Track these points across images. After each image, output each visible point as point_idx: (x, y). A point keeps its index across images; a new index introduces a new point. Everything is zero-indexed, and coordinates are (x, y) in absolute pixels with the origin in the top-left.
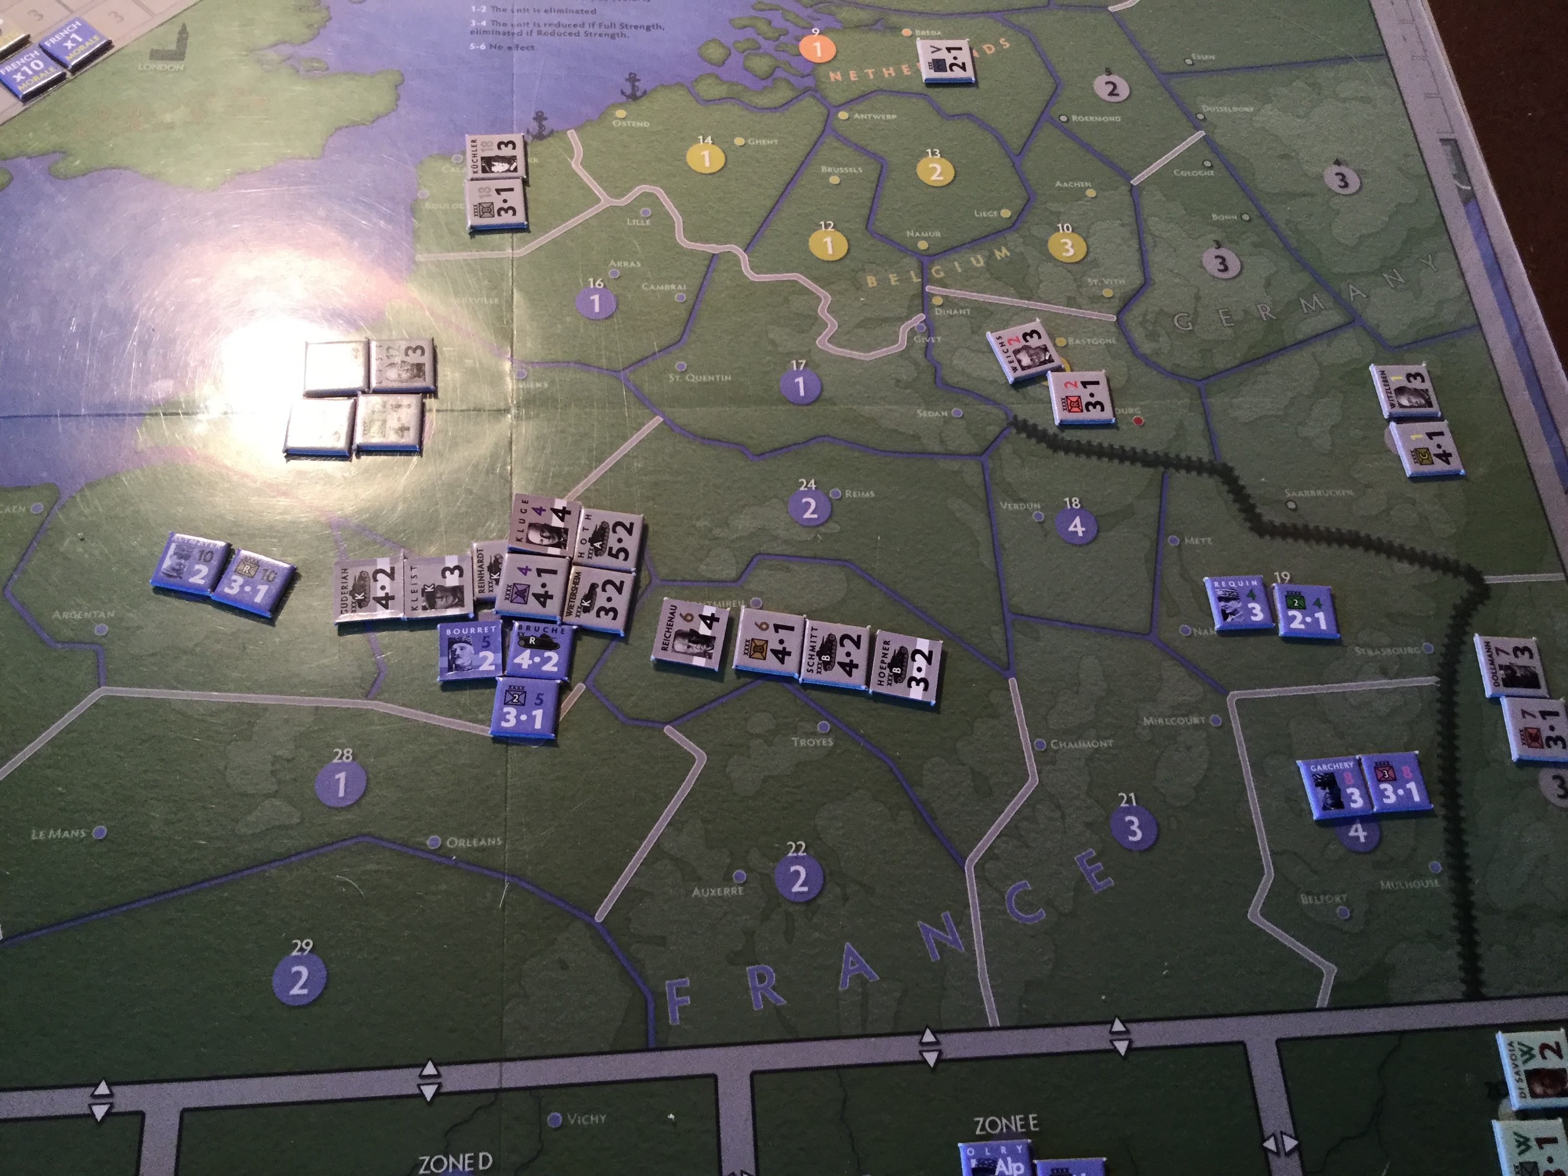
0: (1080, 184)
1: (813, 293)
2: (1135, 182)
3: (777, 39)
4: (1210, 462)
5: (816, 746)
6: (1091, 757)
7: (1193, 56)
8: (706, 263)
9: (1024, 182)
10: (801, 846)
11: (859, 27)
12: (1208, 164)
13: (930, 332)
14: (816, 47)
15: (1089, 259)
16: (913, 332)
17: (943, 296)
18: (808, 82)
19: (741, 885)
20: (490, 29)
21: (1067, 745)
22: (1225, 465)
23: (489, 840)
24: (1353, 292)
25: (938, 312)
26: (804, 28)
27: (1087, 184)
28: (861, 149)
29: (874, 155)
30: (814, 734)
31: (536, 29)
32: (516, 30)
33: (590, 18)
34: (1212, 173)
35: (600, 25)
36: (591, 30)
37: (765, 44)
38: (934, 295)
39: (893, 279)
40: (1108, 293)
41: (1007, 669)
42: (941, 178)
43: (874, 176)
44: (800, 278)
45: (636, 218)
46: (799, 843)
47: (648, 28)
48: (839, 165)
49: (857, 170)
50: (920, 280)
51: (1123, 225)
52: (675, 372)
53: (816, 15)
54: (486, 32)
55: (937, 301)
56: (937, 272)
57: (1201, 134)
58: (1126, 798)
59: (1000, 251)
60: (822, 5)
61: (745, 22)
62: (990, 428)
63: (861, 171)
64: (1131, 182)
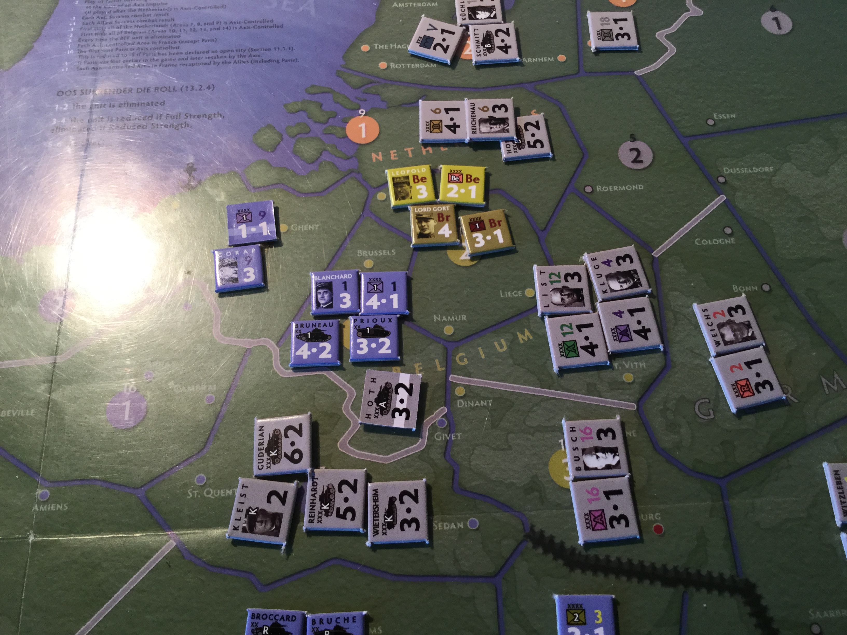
1: (340, 389)
2: (656, 254)
3: (327, 122)
4: (732, 577)
7: (715, 115)
8: (240, 359)
11: (402, 105)
12: (728, 231)
13: (450, 429)
14: (361, 127)
16: (434, 429)
17: (466, 387)
18: (352, 164)
20: (69, 126)
22: (747, 582)
25: (461, 404)
26: (352, 109)
28: (396, 230)
29: (407, 236)
31: (108, 125)
32: (92, 126)
33: (159, 110)
34: (732, 240)
35: (167, 118)
36: (158, 122)
37: (315, 128)
38: (457, 385)
39: (418, 367)
40: (628, 378)
42: (469, 258)
43: (406, 258)
44: (328, 372)
47: (210, 117)
48: (373, 248)
49: (391, 252)
50: (444, 369)
52: (194, 487)
53: (362, 97)
54: (64, 129)
55: (460, 391)
56: (461, 359)
57: (722, 198)
59: (523, 334)
60: (370, 86)
61: (299, 106)
62: (505, 542)
63: (395, 253)
64: (653, 254)
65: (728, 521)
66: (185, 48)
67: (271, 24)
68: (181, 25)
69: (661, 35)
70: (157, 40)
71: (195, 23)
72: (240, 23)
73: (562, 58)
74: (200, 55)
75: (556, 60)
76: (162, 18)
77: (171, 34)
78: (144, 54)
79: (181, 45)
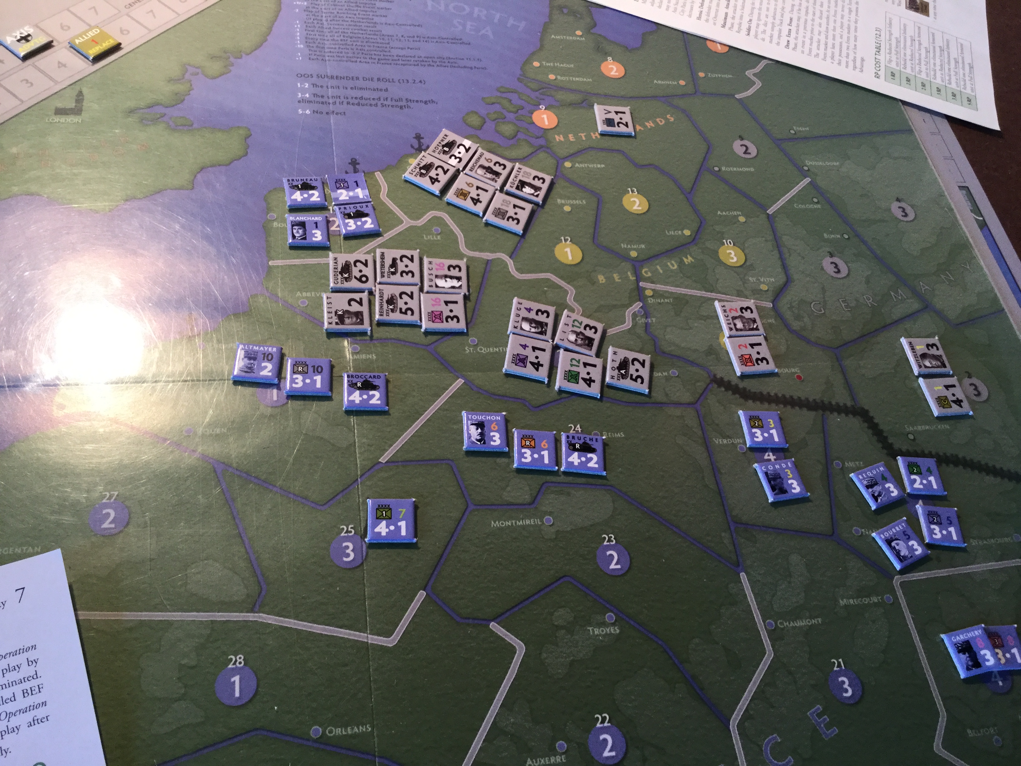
0: (735, 213)
1: (562, 288)
2: (770, 211)
3: (517, 112)
4: (853, 406)
5: (606, 634)
6: (808, 631)
7: (795, 128)
8: (484, 266)
9: (696, 211)
10: (605, 717)
11: (572, 105)
12: (815, 200)
13: (646, 315)
14: (543, 118)
15: (748, 264)
16: (634, 315)
17: (653, 290)
18: (541, 142)
19: (563, 753)
20: (313, 99)
21: (789, 624)
22: (863, 409)
23: (361, 728)
24: (923, 286)
25: (651, 301)
26: (535, 105)
27: (738, 213)
28: (584, 188)
29: (592, 193)
30: (603, 624)
31: (345, 101)
32: (331, 101)
33: (383, 94)
34: (819, 206)
35: (392, 100)
36: (385, 102)
37: (508, 115)
38: (646, 289)
39: (616, 277)
40: (764, 287)
41: (738, 566)
42: (640, 208)
43: (595, 205)
44: (551, 277)
45: (430, 234)
46: (604, 715)
47: (426, 103)
48: (569, 198)
49: (582, 201)
50: (634, 278)
51: (766, 241)
52: (470, 346)
53: (542, 97)
54: (311, 102)
55: (649, 293)
56: (646, 272)
57: (807, 180)
58: (838, 663)
59: (687, 258)
60: (544, 90)
61: (493, 100)
62: (699, 384)
63: (585, 203)
64: (767, 212)
65: (844, 373)
66: (395, 52)
67: (461, 41)
68: (388, 36)
69: (749, 73)
70: (372, 45)
71: (400, 35)
72: (435, 38)
73: (682, 83)
74: (409, 59)
75: (678, 83)
76: (371, 29)
77: (382, 41)
78: (362, 54)
79: (392, 50)
